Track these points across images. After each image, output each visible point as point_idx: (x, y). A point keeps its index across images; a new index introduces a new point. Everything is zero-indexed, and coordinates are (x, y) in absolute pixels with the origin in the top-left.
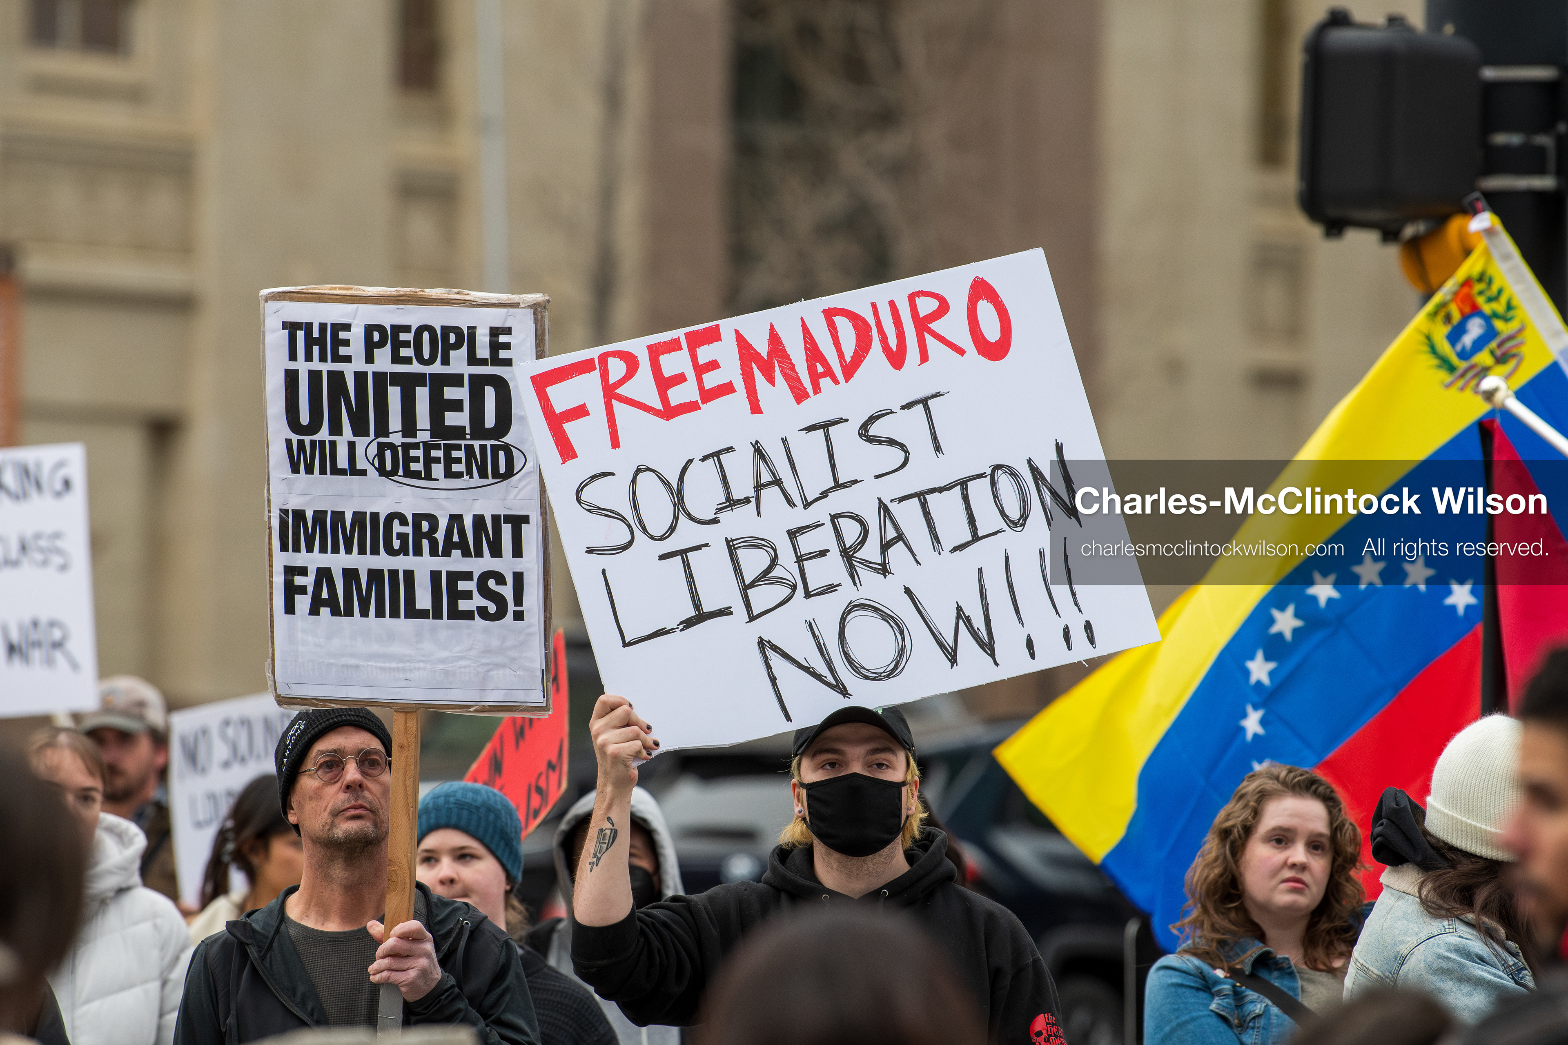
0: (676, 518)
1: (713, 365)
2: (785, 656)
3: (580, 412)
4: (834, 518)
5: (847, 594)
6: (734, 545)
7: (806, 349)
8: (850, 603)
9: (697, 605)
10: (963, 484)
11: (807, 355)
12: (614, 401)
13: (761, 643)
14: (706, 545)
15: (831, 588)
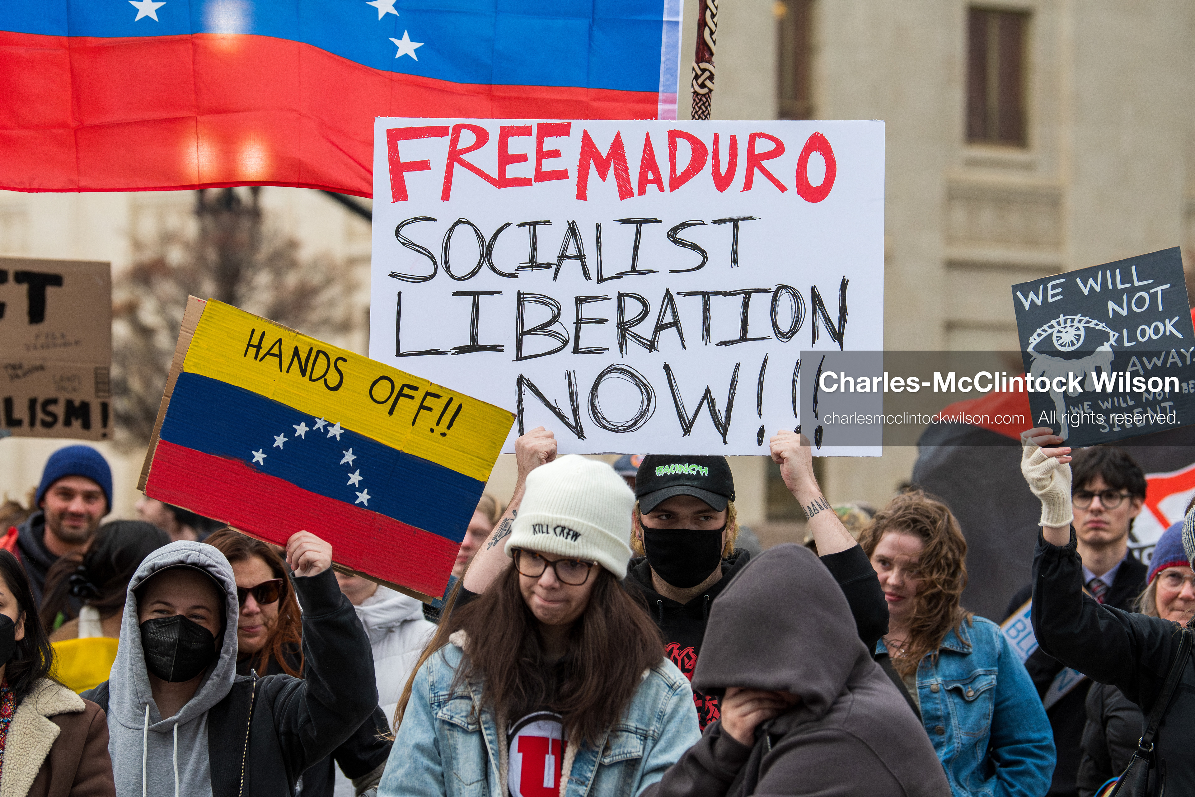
0: (480, 266)
1: (556, 154)
2: (538, 394)
3: (424, 165)
4: (621, 296)
5: (612, 357)
6: (524, 298)
7: (643, 157)
8: (611, 366)
9: (474, 337)
10: (748, 294)
11: (642, 162)
12: (456, 164)
13: (521, 380)
14: (499, 293)
15: (599, 350)
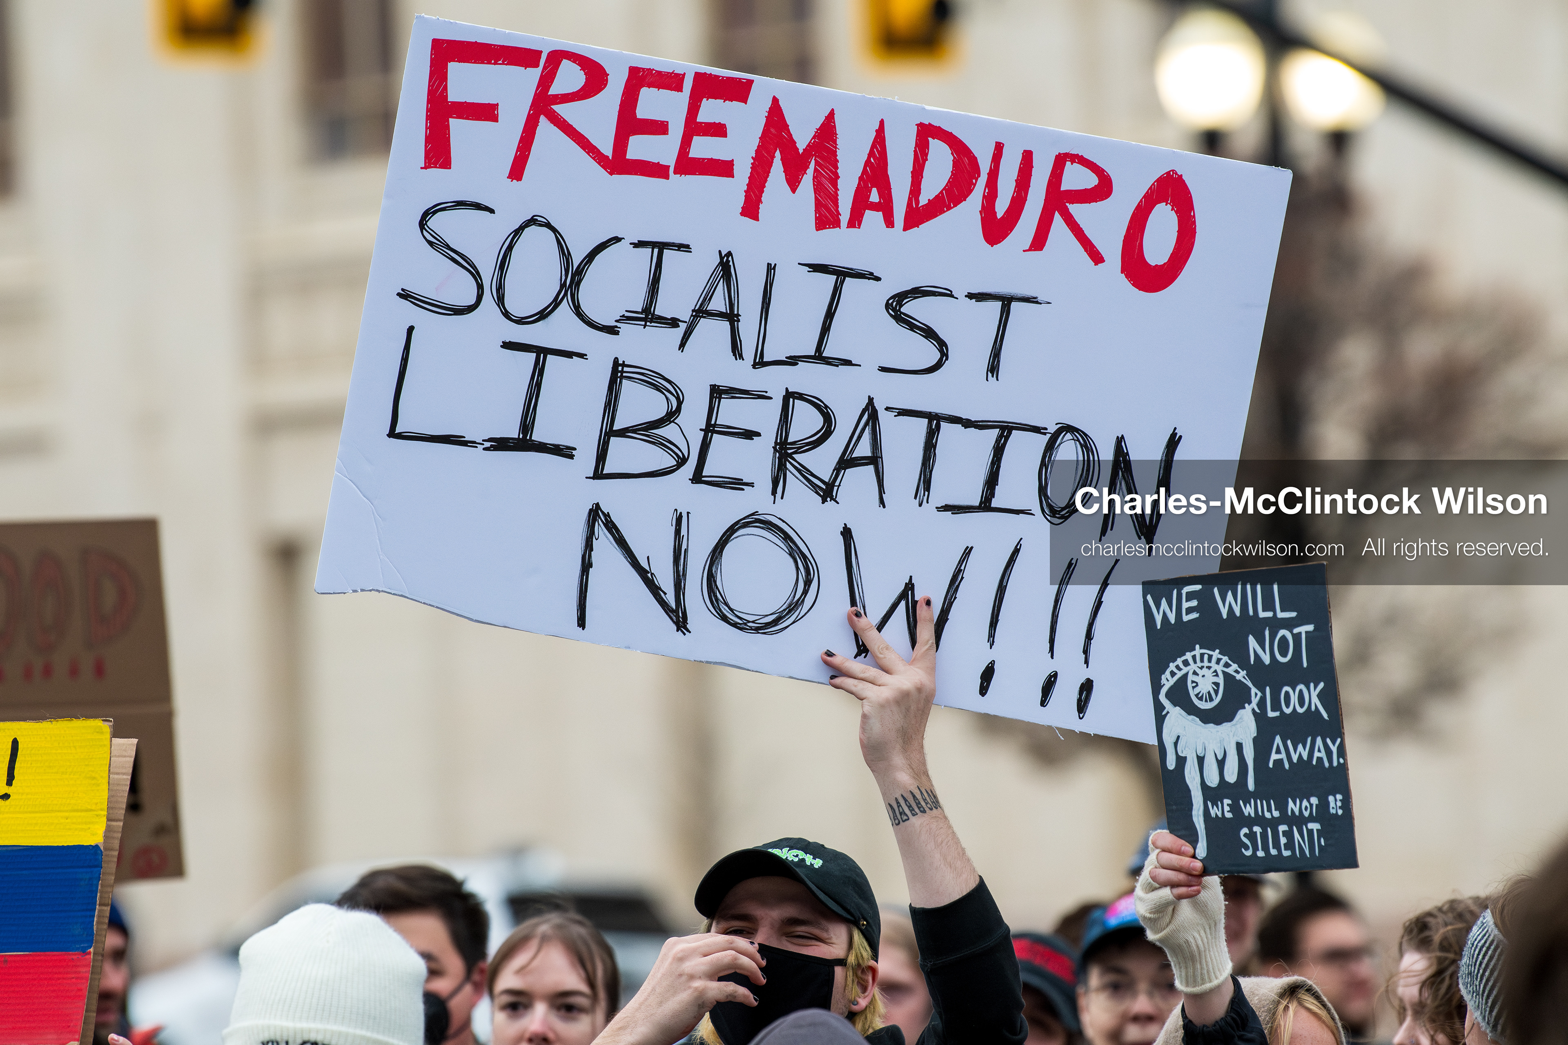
0: (556, 303)
1: (718, 130)
2: (621, 542)
3: (486, 112)
4: (790, 396)
5: (758, 500)
6: (622, 372)
7: (868, 162)
9: (527, 425)
10: (1006, 430)
11: (864, 171)
12: (542, 118)
13: (595, 512)
14: (582, 356)
15: (736, 484)
